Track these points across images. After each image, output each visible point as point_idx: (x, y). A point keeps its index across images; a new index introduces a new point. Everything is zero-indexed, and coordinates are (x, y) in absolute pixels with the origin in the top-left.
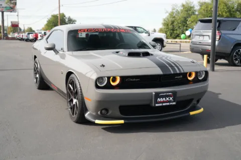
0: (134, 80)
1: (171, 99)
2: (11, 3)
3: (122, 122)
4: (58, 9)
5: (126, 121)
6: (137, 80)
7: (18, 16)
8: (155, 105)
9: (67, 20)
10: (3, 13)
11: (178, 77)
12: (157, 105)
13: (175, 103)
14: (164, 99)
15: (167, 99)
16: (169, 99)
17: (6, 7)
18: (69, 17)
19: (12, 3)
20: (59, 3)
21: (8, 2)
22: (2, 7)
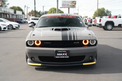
0: (48, 43)
1: (66, 54)
3: (40, 65)
5: (42, 65)
6: (50, 43)
7: (78, 10)
8: (55, 57)
9: (106, 12)
10: (69, 8)
11: (76, 43)
12: (56, 57)
13: (68, 57)
14: (61, 54)
15: (63, 54)
16: (65, 54)
17: (70, 6)
18: (107, 10)
19: (74, 3)
20: (98, 2)
21: (72, 3)
22: (69, 6)
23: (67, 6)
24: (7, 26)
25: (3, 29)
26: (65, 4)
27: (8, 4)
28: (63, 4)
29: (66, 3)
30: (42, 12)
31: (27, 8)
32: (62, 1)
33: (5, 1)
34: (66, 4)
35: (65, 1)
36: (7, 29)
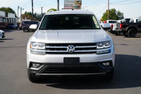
2: (78, 3)
4: (108, 6)
17: (75, 6)
18: (119, 11)
20: (109, 2)
23: (71, 6)
24: (1, 33)
28: (65, 5)
29: (69, 4)
31: (21, 9)
35: (68, 1)
36: (1, 37)
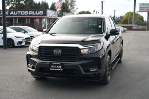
23: (146, 9)
24: (24, 39)
25: (17, 44)
26: (143, 8)
27: (77, 8)
28: (140, 7)
29: (144, 6)
30: (117, 17)
31: (97, 12)
32: (140, 3)
33: (74, 5)
34: (145, 8)
35: (143, 4)
36: (23, 44)
